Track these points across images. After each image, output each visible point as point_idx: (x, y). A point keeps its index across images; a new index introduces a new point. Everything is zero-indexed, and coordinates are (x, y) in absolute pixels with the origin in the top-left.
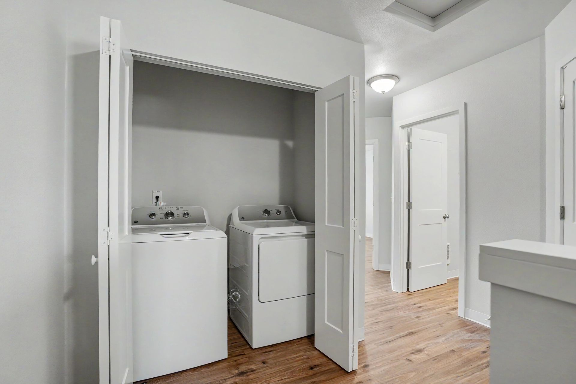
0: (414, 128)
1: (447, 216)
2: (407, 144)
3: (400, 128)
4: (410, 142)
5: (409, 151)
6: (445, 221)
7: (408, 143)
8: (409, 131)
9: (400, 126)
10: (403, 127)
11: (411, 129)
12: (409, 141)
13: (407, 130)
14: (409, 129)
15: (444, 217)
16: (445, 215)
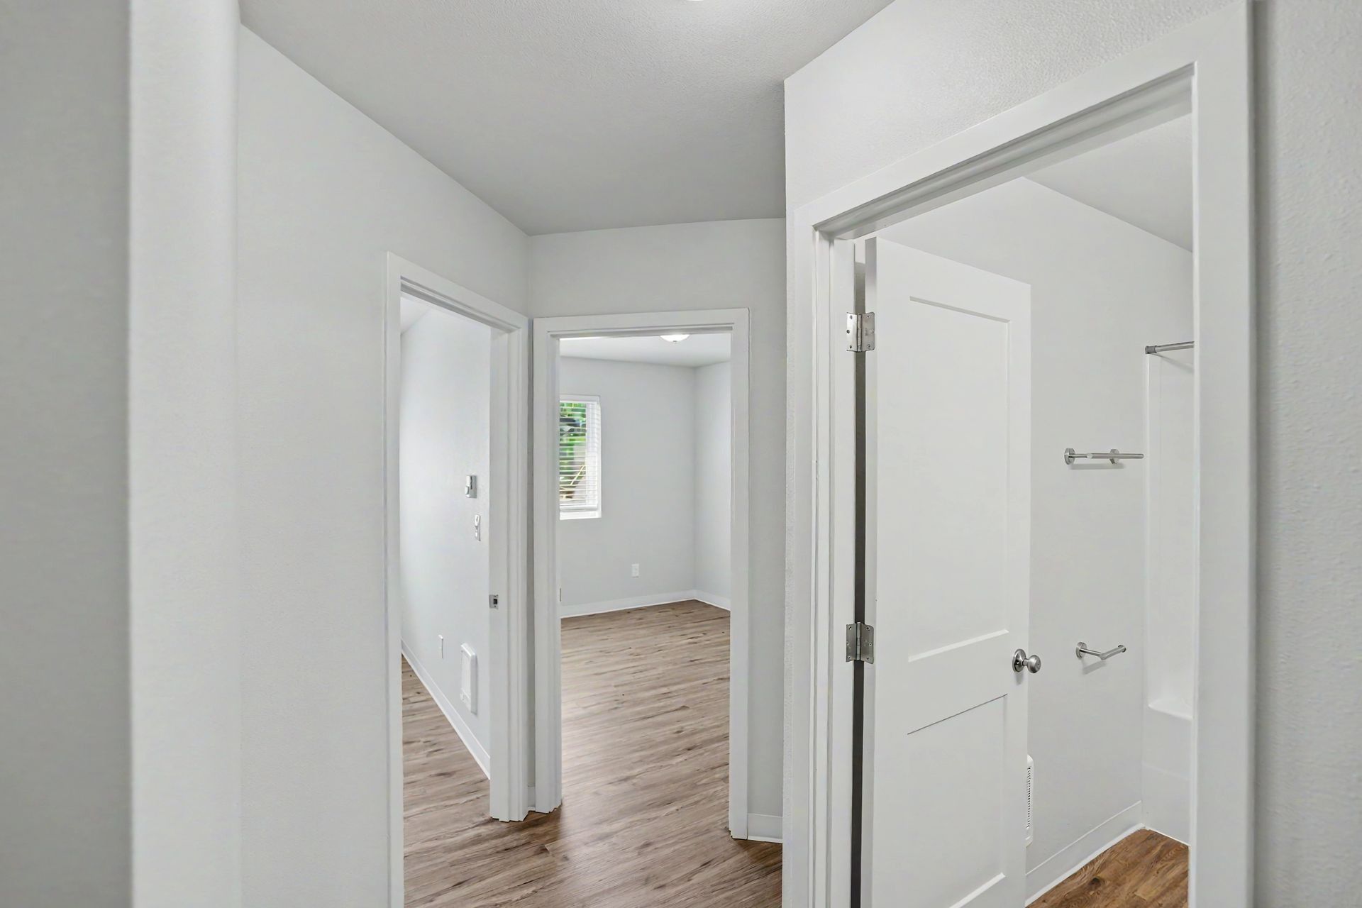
0: (884, 236)
1: (1033, 661)
2: (851, 323)
3: (817, 233)
4: (867, 311)
5: (860, 358)
6: (1019, 680)
7: (855, 317)
8: (861, 259)
9: (816, 227)
10: (829, 231)
11: (871, 245)
12: (860, 308)
13: (852, 247)
14: (861, 242)
15: (1018, 665)
16: (1022, 652)
